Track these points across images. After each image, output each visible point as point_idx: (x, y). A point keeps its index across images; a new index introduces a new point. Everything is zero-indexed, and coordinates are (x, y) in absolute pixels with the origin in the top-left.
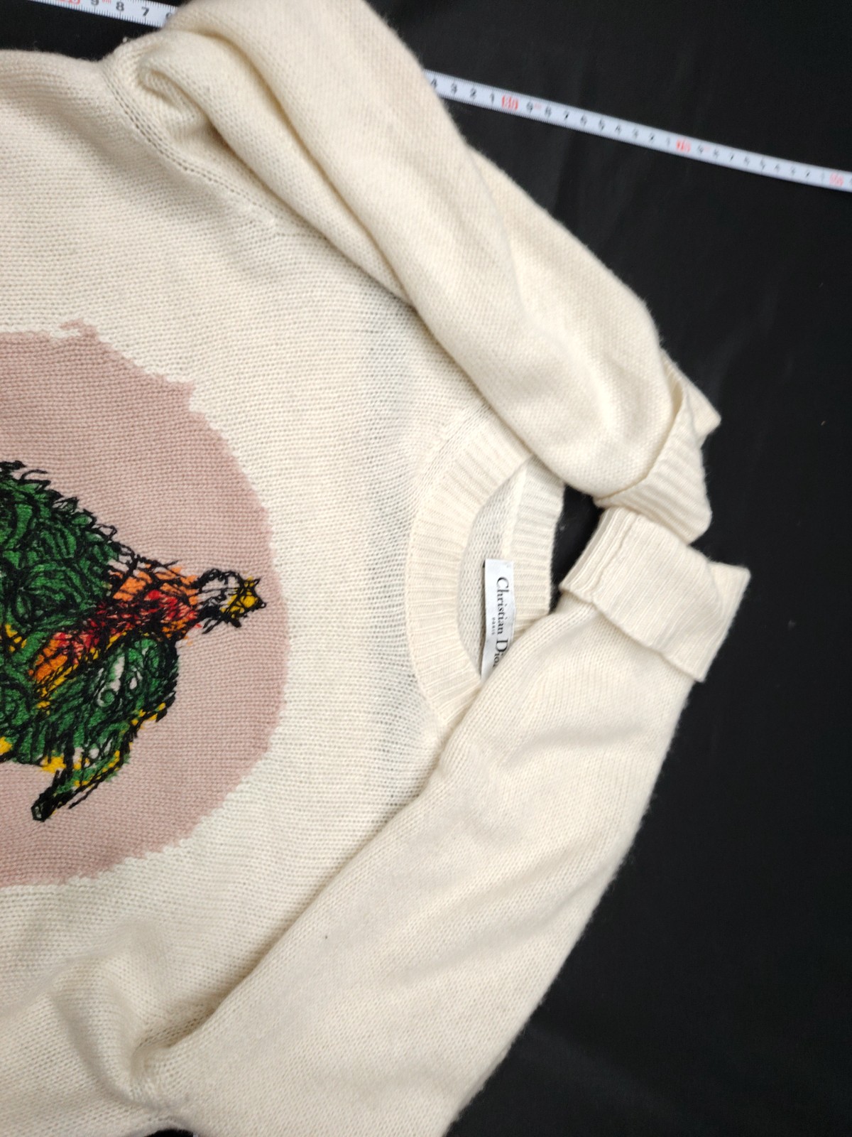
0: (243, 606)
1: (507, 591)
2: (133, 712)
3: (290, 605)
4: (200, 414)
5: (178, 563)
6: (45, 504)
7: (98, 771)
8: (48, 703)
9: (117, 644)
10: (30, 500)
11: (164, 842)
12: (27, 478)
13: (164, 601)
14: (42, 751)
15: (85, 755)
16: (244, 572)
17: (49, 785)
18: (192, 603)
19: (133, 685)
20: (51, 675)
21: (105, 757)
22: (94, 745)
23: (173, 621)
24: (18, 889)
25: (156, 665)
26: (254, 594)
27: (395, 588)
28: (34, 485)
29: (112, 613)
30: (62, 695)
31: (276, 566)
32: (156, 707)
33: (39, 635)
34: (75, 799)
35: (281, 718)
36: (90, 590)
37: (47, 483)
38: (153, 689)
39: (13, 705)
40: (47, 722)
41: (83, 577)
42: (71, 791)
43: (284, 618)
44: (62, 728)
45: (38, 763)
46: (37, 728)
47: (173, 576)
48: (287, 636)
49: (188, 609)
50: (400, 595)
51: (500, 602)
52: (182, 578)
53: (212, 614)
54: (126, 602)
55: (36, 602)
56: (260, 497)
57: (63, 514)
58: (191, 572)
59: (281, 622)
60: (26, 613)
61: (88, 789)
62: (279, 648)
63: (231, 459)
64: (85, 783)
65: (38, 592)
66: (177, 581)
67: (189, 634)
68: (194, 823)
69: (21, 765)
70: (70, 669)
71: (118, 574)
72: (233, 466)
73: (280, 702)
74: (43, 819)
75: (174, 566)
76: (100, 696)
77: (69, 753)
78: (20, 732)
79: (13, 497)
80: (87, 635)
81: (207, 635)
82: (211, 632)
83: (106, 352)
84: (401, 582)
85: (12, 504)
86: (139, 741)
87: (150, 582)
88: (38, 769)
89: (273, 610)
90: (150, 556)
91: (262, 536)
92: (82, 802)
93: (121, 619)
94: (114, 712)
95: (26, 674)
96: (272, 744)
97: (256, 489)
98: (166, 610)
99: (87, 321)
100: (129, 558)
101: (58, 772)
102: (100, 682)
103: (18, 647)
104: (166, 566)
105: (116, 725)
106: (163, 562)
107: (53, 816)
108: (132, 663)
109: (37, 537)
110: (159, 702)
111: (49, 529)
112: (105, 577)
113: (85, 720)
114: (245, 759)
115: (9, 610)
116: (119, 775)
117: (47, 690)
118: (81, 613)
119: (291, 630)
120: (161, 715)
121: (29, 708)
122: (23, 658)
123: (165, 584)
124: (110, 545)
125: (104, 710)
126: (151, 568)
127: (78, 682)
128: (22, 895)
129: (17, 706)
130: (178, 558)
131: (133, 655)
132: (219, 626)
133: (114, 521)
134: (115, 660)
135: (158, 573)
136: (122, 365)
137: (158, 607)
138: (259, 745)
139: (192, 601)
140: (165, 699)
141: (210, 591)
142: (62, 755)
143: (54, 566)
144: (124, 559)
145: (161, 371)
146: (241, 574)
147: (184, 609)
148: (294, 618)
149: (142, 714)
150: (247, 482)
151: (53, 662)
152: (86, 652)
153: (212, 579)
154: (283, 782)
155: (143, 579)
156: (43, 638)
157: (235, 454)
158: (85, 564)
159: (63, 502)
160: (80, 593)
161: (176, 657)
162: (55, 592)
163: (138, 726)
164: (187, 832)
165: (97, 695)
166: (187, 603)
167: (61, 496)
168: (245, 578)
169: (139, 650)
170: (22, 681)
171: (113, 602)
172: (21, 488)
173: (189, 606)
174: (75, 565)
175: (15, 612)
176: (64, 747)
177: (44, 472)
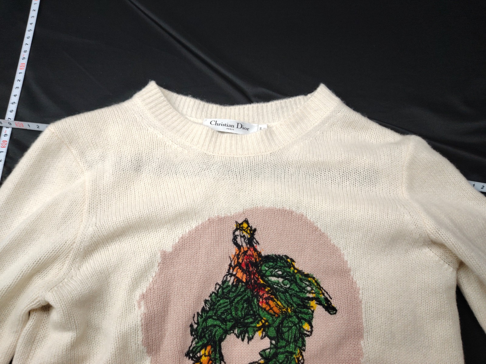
0: (247, 228)
2: (292, 273)
3: (246, 208)
6: (207, 313)
7: (316, 287)
8: (289, 308)
9: (264, 280)
10: (206, 320)
11: (343, 260)
12: (196, 322)
13: (246, 261)
14: (308, 310)
15: (310, 292)
18: (247, 249)
20: (277, 307)
21: (311, 284)
22: (306, 289)
23: (254, 257)
25: (272, 264)
26: (242, 223)
28: (200, 319)
29: (251, 283)
30: (285, 302)
31: (231, 214)
32: (289, 263)
34: (327, 296)
36: (243, 292)
37: (198, 313)
38: (282, 265)
39: (289, 323)
40: (296, 308)
41: (237, 295)
42: (324, 298)
44: (299, 302)
45: (313, 312)
46: (299, 312)
47: (235, 258)
48: (257, 208)
49: (249, 251)
50: (238, 159)
52: (236, 254)
53: (251, 241)
54: (247, 276)
55: (247, 314)
56: (204, 220)
57: (211, 305)
58: (233, 250)
60: (252, 318)
61: (323, 291)
62: (262, 211)
64: (321, 292)
65: (243, 313)
66: (238, 256)
67: (259, 250)
70: (275, 299)
71: (235, 281)
74: (336, 311)
75: (231, 258)
76: (285, 286)
77: (309, 299)
78: (300, 319)
79: (204, 327)
80: (261, 293)
81: (259, 242)
82: (258, 241)
85: (207, 327)
86: (303, 269)
87: (238, 267)
88: (315, 312)
89: (248, 215)
90: (227, 267)
91: (219, 220)
92: (329, 293)
93: (254, 279)
94: (292, 280)
95: (277, 318)
97: (201, 222)
98: (250, 260)
100: (228, 276)
101: (316, 303)
102: (279, 287)
103: (266, 321)
104: (231, 261)
105: (297, 279)
106: (230, 262)
108: (272, 274)
109: (220, 316)
110: (287, 262)
111: (217, 311)
112: (237, 286)
113: (295, 292)
114: (307, 224)
115: (251, 325)
116: (317, 278)
117: (283, 309)
118: (252, 295)
120: (292, 260)
121: (290, 316)
122: (270, 319)
123: (239, 261)
124: (223, 285)
125: (291, 284)
126: (232, 267)
127: (280, 296)
128: (366, 314)
129: (290, 321)
130: (228, 256)
131: (268, 273)
132: (256, 238)
133: (213, 284)
134: (270, 281)
135: (234, 264)
137: (248, 263)
139: (246, 249)
140: (286, 259)
141: (242, 242)
142: (310, 302)
143: (233, 308)
144: (229, 278)
146: (234, 229)
147: (249, 253)
149: (292, 268)
151: (272, 306)
152: (267, 292)
153: (237, 242)
155: (237, 271)
156: (262, 310)
158: (231, 295)
159: (206, 306)
160: (244, 297)
161: (269, 255)
162: (243, 307)
163: (297, 270)
165: (285, 287)
166: (247, 251)
167: (204, 307)
168: (236, 228)
169: (266, 271)
170: (280, 319)
171: (247, 283)
172: (201, 324)
173: (248, 251)
174: (232, 299)
175: (251, 323)
176: (306, 301)
177: (194, 315)
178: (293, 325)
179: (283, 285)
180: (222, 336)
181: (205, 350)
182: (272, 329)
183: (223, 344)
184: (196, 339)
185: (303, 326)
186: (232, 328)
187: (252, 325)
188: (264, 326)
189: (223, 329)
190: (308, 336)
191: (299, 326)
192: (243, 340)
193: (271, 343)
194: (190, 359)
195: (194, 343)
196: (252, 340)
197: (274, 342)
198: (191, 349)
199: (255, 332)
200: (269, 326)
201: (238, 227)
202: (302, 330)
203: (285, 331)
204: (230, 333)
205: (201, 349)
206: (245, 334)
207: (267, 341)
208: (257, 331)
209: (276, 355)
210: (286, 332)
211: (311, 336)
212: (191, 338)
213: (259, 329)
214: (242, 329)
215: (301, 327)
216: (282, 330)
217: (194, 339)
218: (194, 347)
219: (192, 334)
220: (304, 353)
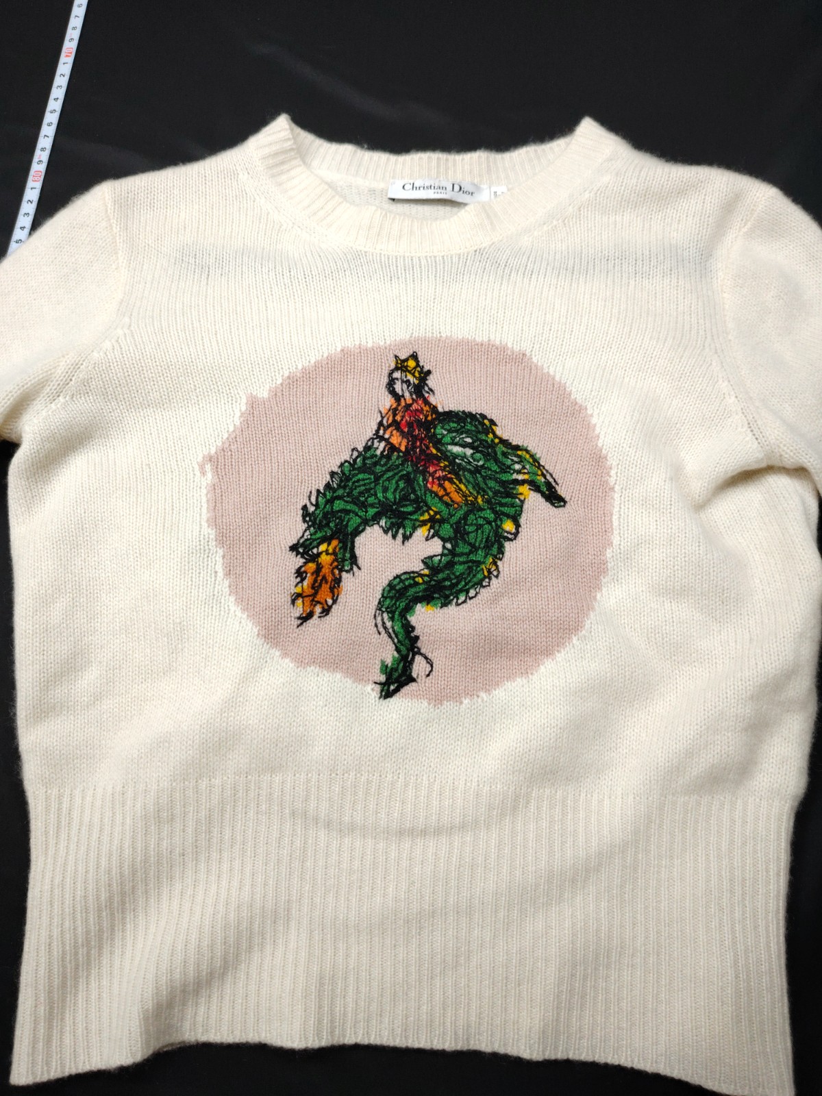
0: (415, 368)
1: (413, 183)
2: (490, 442)
3: (416, 334)
4: (270, 390)
5: (381, 409)
6: (334, 492)
7: (532, 464)
8: (479, 496)
9: (438, 450)
10: (330, 501)
11: (589, 424)
12: (314, 503)
13: (408, 419)
14: (513, 500)
15: (519, 472)
16: (389, 367)
17: (539, 495)
18: (411, 402)
19: (469, 440)
20: (458, 493)
21: (521, 460)
22: (512, 467)
23: (423, 414)
24: (615, 518)
25: (455, 425)
26: (407, 360)
27: (406, 264)
28: (320, 499)
29: (415, 452)
30: (474, 488)
31: (385, 343)
32: (487, 426)
33: (429, 498)
34: (551, 479)
35: (501, 343)
36: (397, 466)
37: (318, 491)
38: (473, 428)
39: (479, 519)
40: (493, 497)
41: (388, 470)
42: (545, 482)
43: (425, 340)
44: (498, 488)
45: (522, 502)
47: (390, 413)
48: (438, 338)
49: (415, 404)
50: (412, 259)
51: (422, 189)
52: (392, 408)
53: (420, 389)
54: (408, 443)
55: (405, 498)
56: (333, 352)
57: (341, 481)
58: (387, 402)
59: (428, 342)
60: (412, 506)
61: (545, 472)
62: (448, 344)
63: (304, 370)
64: (540, 473)
65: (397, 497)
66: (394, 411)
67: (434, 403)
68: (576, 403)
69: (523, 514)
70: (455, 480)
71: (387, 448)
72: (309, 369)
74: (565, 502)
75: (383, 412)
76: (476, 463)
77: (517, 482)
78: (499, 516)
79: (327, 512)
80: (431, 468)
81: (436, 392)
82: (433, 389)
83: (223, 450)
85: (333, 513)
87: (394, 428)
89: (419, 347)
90: (375, 427)
91: (363, 352)
92: (554, 476)
93: (420, 447)
94: (489, 454)
95: (457, 509)
96: (520, 350)
97: (327, 354)
98: (415, 418)
99: (200, 459)
100: (376, 441)
101: (529, 489)
102: (466, 462)
103: (436, 513)
104: (383, 418)
105: (499, 453)
106: (379, 419)
108: (453, 440)
109: (357, 497)
110: (483, 424)
111: (352, 490)
112: (389, 457)
113: (493, 473)
114: (531, 370)
115: (409, 516)
117: (470, 496)
118: (414, 471)
119: (435, 336)
120: (492, 422)
121: (481, 509)
122: (445, 510)
123: (396, 418)
124: (365, 453)
125: (487, 460)
126: (384, 427)
127: (465, 476)
128: (620, 514)
129: (481, 517)
131: (447, 439)
132: (429, 385)
133: (348, 449)
134: (449, 451)
135: (387, 422)
136: (233, 439)
137: (412, 423)
138: (520, 359)
139: (409, 401)
140: (481, 420)
141: (402, 390)
142: (517, 487)
143: (379, 487)
144: (376, 445)
145: (238, 414)
146: (391, 369)
147: (415, 406)
148: (426, 333)
149: (491, 436)
150: (321, 360)
151: (449, 491)
152: (443, 469)
153: (394, 389)
155: (392, 432)
156: (431, 495)
157: (300, 367)
158: (378, 469)
159: (333, 481)
160: (400, 471)
161: (451, 412)
162: (398, 486)
163: (500, 439)
164: (582, 409)
165: (476, 465)
166: (410, 405)
167: (329, 482)
168: (394, 366)
169: (444, 436)
170: (462, 512)
171: (407, 451)
172: (322, 506)
173: (413, 404)
174: (379, 474)
175: (411, 513)
176: (511, 486)
177: (311, 492)
178: (485, 522)
179: (472, 460)
181: (329, 545)
182: (447, 526)
184: (312, 529)
185: (503, 526)
186: (375, 519)
187: (412, 517)
188: (432, 520)
189: (360, 517)
190: (511, 540)
191: (496, 525)
192: (394, 537)
193: (444, 547)
194: (299, 556)
195: (308, 533)
196: (410, 540)
197: (449, 546)
198: (301, 541)
199: (414, 529)
200: (442, 521)
201: (400, 366)
202: (500, 530)
203: (470, 530)
204: (373, 525)
205: (320, 543)
206: (399, 528)
208: (421, 526)
209: (450, 565)
210: (471, 532)
211: (514, 541)
213: (424, 523)
214: (394, 520)
215: (499, 527)
216: (464, 528)
217: (308, 528)
218: (307, 540)
219: (304, 521)
220: (499, 563)
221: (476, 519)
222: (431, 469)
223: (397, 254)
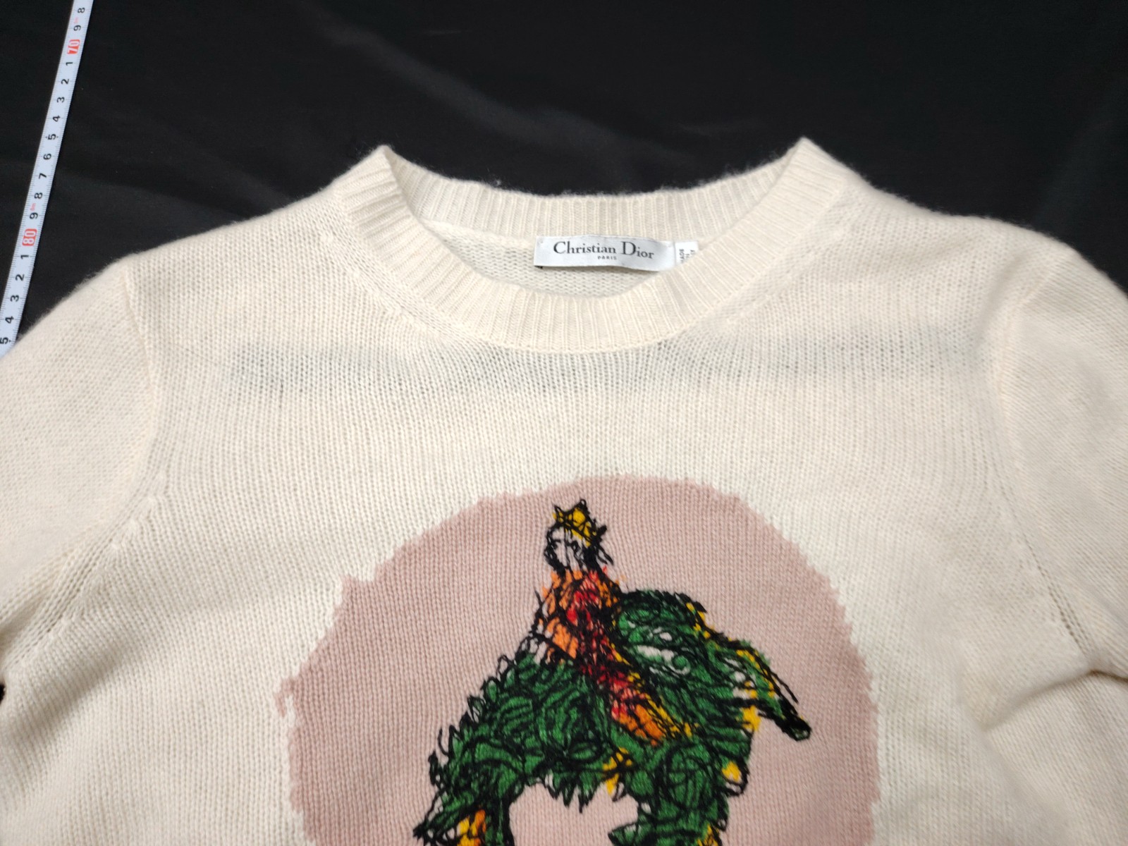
0: (584, 524)
1: (569, 243)
2: (697, 637)
3: (583, 474)
4: (376, 569)
5: (538, 591)
6: (475, 730)
7: (759, 673)
8: (687, 725)
9: (623, 654)
10: (470, 746)
11: (834, 604)
12: (446, 749)
13: (578, 605)
14: (737, 731)
15: (742, 686)
16: (548, 522)
17: (772, 724)
18: (581, 576)
19: (667, 636)
20: (656, 722)
21: (744, 666)
22: (731, 677)
23: (599, 596)
24: (881, 754)
25: (646, 613)
26: (571, 512)
27: (565, 364)
28: (455, 742)
29: (591, 659)
30: (678, 711)
31: (541, 489)
32: (691, 613)
33: (614, 735)
34: (788, 696)
35: (703, 483)
36: (566, 683)
37: (452, 729)
38: (672, 617)
39: (688, 761)
40: (707, 726)
41: (553, 690)
42: (780, 701)
43: (596, 481)
44: (713, 711)
45: (750, 735)
46: (713, 736)
47: (552, 596)
48: (615, 477)
49: (587, 580)
50: (572, 359)
51: (581, 251)
52: (554, 587)
53: (592, 555)
54: (579, 645)
55: (579, 738)
56: (467, 506)
57: (485, 711)
58: (547, 577)
59: (601, 483)
60: (591, 748)
61: (778, 683)
62: (629, 486)
63: (425, 537)
64: (771, 686)
65: (569, 737)
66: (557, 592)
67: (613, 579)
68: (814, 572)
69: (752, 753)
70: (651, 703)
71: (549, 654)
72: (433, 534)
73: (686, 485)
74: (809, 729)
75: (541, 596)
76: (679, 671)
77: (739, 703)
78: (716, 754)
79: (467, 764)
80: (615, 686)
81: (615, 560)
82: (611, 556)
83: (310, 669)
84: (558, 358)
85: (475, 765)
86: (727, 630)
87: (558, 620)
88: (756, 735)
89: (588, 492)
90: (531, 620)
91: (509, 503)
92: (791, 689)
93: (598, 649)
94: (696, 656)
95: (655, 749)
96: (731, 493)
97: (458, 510)
98: (588, 602)
99: (277, 688)
100: (532, 642)
101: (760, 715)
102: (664, 672)
103: (626, 757)
104: (541, 604)
105: (710, 654)
106: (537, 606)
107: (805, 719)
108: (645, 637)
109: (510, 739)
110: (685, 610)
111: (501, 726)
112: (552, 668)
113: (704, 687)
114: (746, 521)
115: (587, 766)
117: (672, 726)
118: (591, 691)
119: (609, 474)
120: (699, 607)
121: (691, 745)
122: (638, 751)
123: (560, 604)
124: (518, 662)
125: (694, 666)
126: (543, 619)
127: (664, 694)
128: (888, 749)
129: (690, 757)
130: (532, 591)
131: (636, 637)
132: (605, 548)
133: (493, 658)
134: (641, 656)
135: (548, 612)
136: (324, 652)
137: (584, 611)
138: (732, 506)
139: (578, 576)
140: (682, 603)
141: (567, 558)
142: (741, 710)
143: (541, 720)
144: (533, 648)
145: (330, 611)
147: (586, 584)
148: (597, 470)
149: (698, 628)
150: (450, 519)
151: (643, 720)
152: (632, 686)
153: (555, 556)
154: (772, 480)
155: (555, 628)
156: (618, 730)
157: (420, 532)
158: (539, 688)
159: (472, 712)
160: (570, 692)
161: (638, 592)
162: (569, 718)
163: (711, 631)
164: (823, 581)
165: (679, 675)
166: (580, 582)
167: (467, 713)
168: (554, 521)
169: (630, 631)
170: (663, 752)
171: (579, 658)
172: (458, 756)
173: (583, 579)
174: (540, 698)
175: (590, 761)
176: (733, 708)
177: (441, 732)
178: (697, 766)
179: (673, 668)
180: (512, 788)
181: (471, 821)
182: (642, 776)
183: (515, 809)
184: (445, 794)
185: (724, 771)
186: (540, 772)
187: (591, 767)
188: (621, 768)
189: (515, 770)
190: (736, 795)
191: (714, 769)
192: (567, 802)
193: (640, 811)
194: (429, 844)
195: (439, 802)
196: (590, 803)
197: (647, 808)
198: (431, 818)
199: (596, 784)
200: (636, 768)
201: (562, 520)
202: (720, 778)
203: (676, 781)
204: (534, 784)
205: (457, 821)
206: (573, 787)
207: (629, 804)
208: (604, 780)
209: (651, 839)
210: (679, 784)
211: (741, 796)
212: (433, 790)
213: (609, 775)
214: (565, 775)
215: (717, 773)
216: (668, 778)
217: (440, 794)
218: (438, 816)
219: (433, 782)
220: (722, 836)
221: (684, 761)
222: (616, 688)
223: (551, 351)
